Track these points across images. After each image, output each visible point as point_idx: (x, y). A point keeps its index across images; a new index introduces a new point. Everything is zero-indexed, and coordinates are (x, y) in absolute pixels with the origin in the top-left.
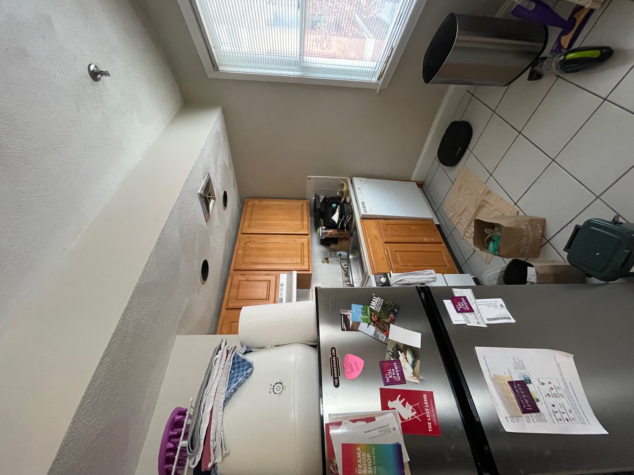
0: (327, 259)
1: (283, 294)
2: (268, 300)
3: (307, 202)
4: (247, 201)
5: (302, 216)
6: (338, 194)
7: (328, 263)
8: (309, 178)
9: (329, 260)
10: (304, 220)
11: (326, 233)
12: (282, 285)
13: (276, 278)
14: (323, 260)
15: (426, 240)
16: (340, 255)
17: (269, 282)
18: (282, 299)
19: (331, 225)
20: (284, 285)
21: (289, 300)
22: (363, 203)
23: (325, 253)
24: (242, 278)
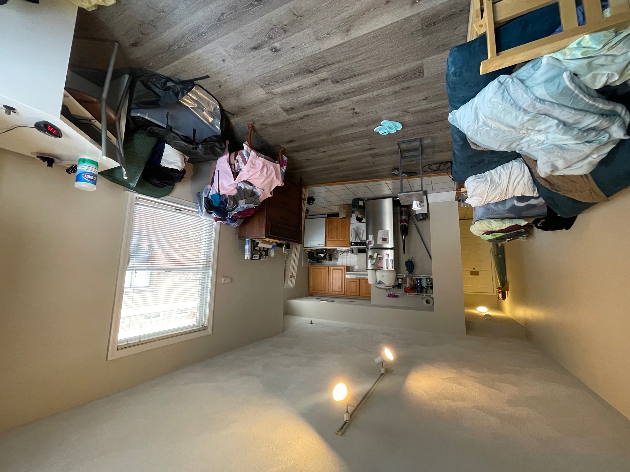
0: (336, 258)
3: (311, 266)
4: (310, 292)
5: (318, 269)
9: (337, 257)
11: (328, 259)
15: (336, 224)
16: (336, 253)
19: (325, 257)
21: (367, 275)
22: (319, 245)
23: (334, 259)
24: (348, 291)
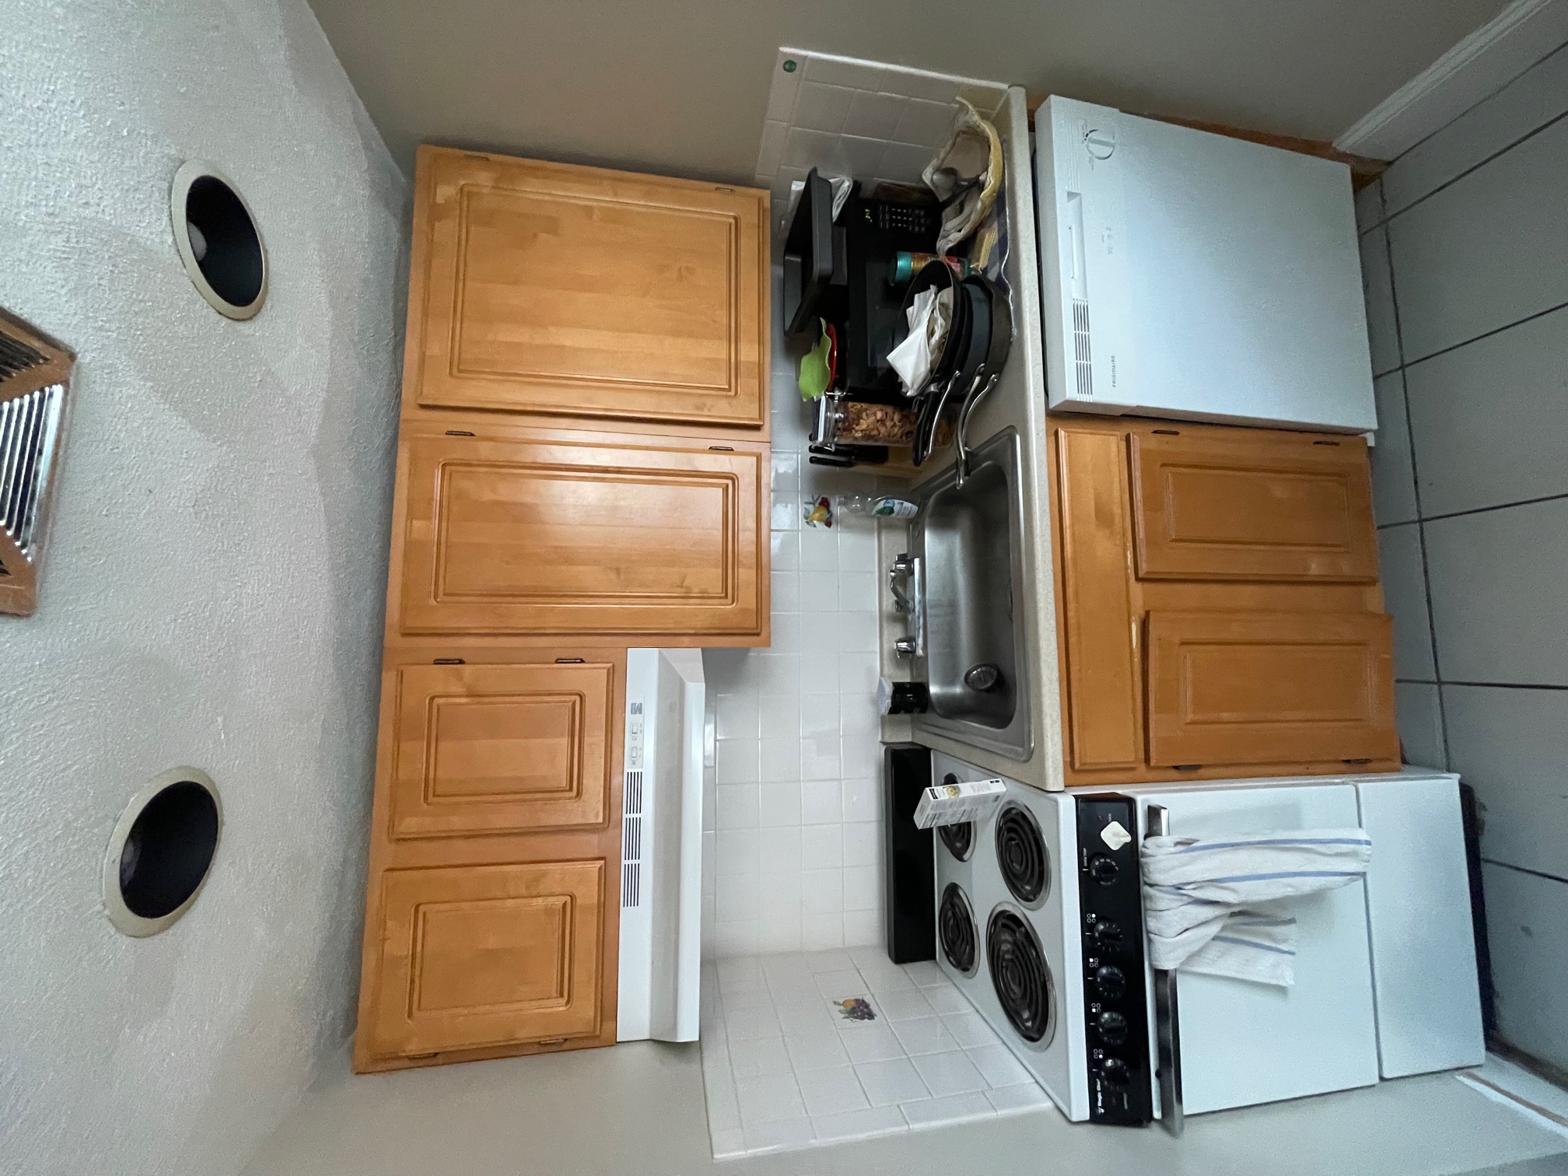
0: (826, 509)
1: (642, 756)
2: (579, 794)
3: (760, 200)
6: (928, 176)
7: (828, 524)
8: (790, 65)
9: (837, 515)
10: (742, 336)
12: (638, 709)
13: (611, 673)
14: (811, 508)
16: (888, 509)
17: (577, 698)
18: (639, 775)
20: (645, 708)
22: (1081, 316)
